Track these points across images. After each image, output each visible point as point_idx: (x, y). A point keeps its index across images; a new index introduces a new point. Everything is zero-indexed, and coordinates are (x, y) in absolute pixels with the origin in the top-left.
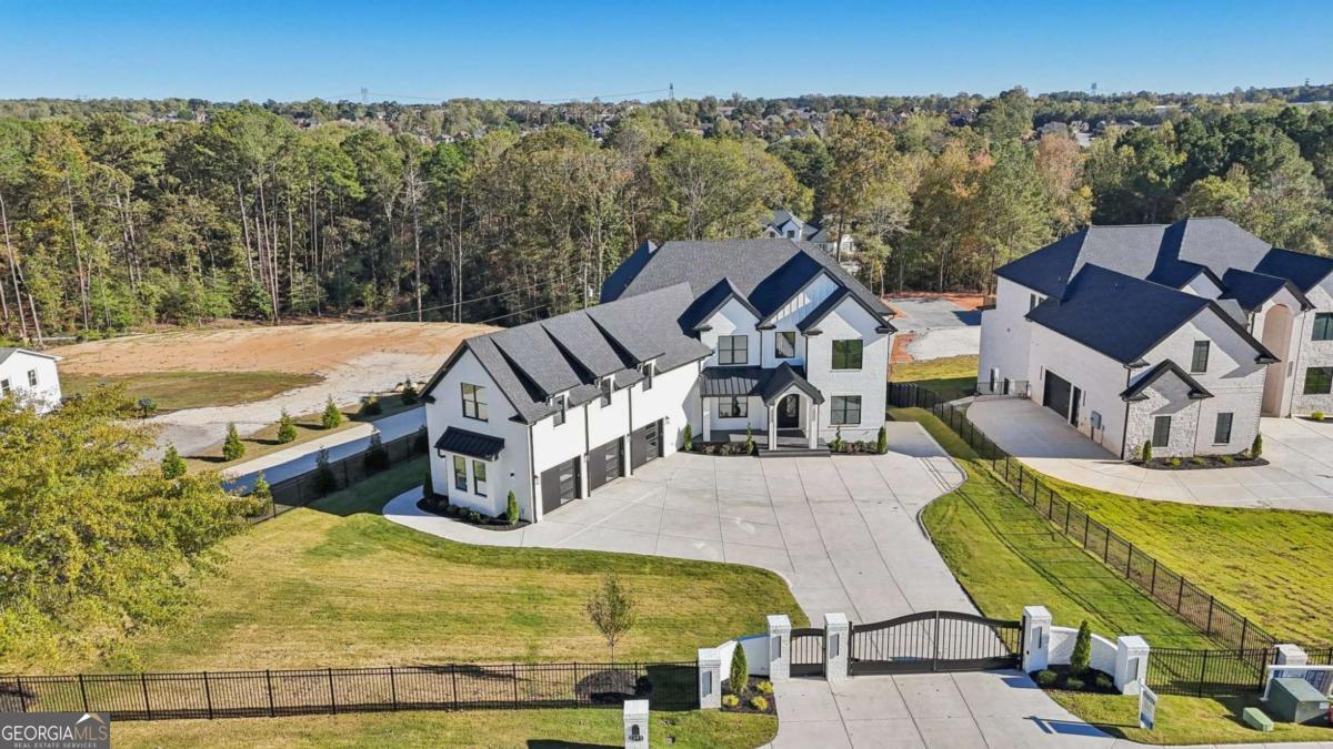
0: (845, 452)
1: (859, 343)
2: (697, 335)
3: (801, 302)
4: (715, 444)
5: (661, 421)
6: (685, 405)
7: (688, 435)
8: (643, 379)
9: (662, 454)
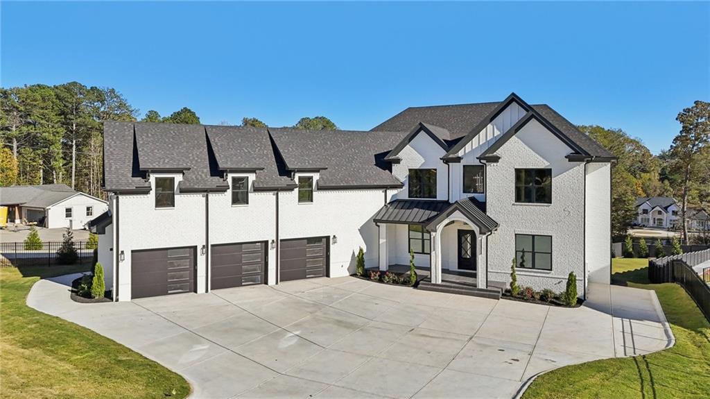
0: (520, 299)
1: (548, 173)
2: (388, 166)
4: (383, 274)
5: (328, 238)
6: (363, 231)
7: (360, 260)
8: (295, 186)
9: (328, 275)
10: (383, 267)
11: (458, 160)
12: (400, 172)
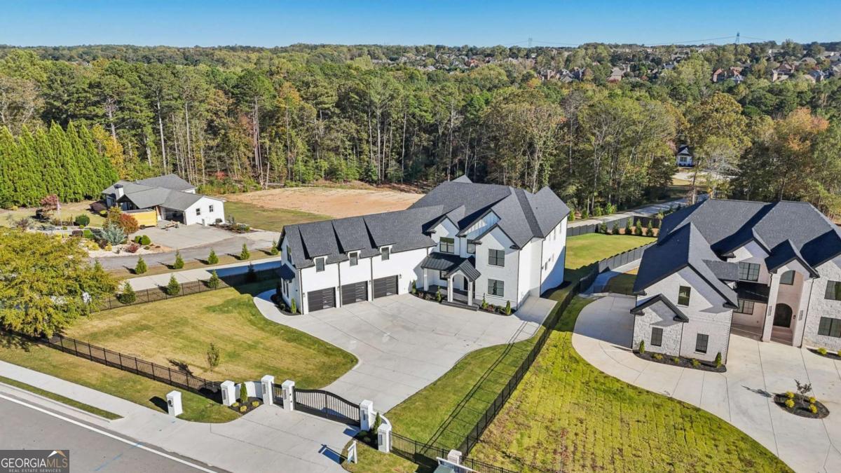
0: (487, 310)
1: (503, 253)
2: (429, 234)
3: (480, 224)
4: (425, 293)
5: (397, 276)
6: (416, 270)
7: (413, 285)
8: (380, 254)
9: (397, 293)
10: (426, 289)
11: (465, 236)
12: (436, 238)
